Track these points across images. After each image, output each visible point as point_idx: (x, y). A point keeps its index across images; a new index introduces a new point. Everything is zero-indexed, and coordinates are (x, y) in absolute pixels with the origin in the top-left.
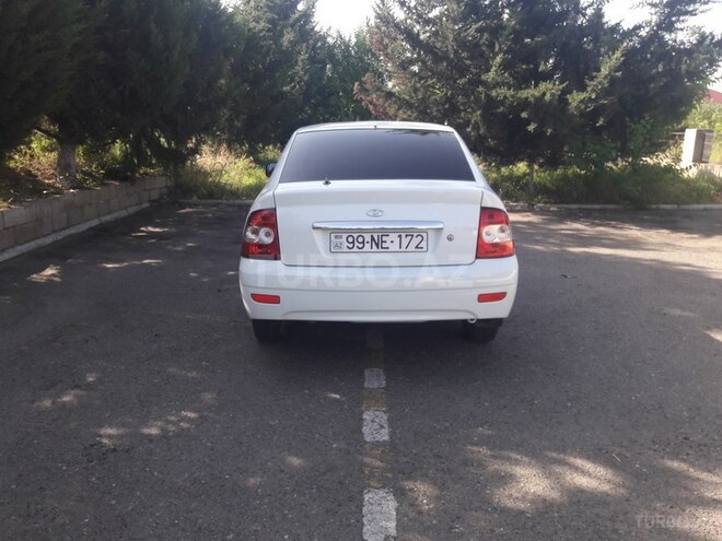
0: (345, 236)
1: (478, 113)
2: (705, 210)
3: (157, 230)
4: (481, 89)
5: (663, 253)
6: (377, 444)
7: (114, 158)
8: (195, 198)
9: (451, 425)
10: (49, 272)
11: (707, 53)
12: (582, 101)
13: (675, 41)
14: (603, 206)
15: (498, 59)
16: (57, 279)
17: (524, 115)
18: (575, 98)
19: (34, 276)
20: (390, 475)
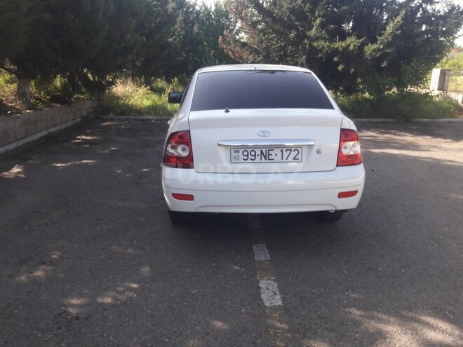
0: (241, 151)
1: (304, 57)
2: (449, 122)
3: (89, 138)
4: (306, 41)
5: (432, 153)
6: (275, 309)
7: (56, 88)
8: (112, 115)
9: (325, 291)
10: (16, 170)
11: (456, 18)
12: (374, 50)
13: (434, 10)
14: (383, 120)
15: (318, 21)
16: (22, 176)
17: (336, 59)
18: (370, 49)
19: (5, 173)
20: (289, 335)
